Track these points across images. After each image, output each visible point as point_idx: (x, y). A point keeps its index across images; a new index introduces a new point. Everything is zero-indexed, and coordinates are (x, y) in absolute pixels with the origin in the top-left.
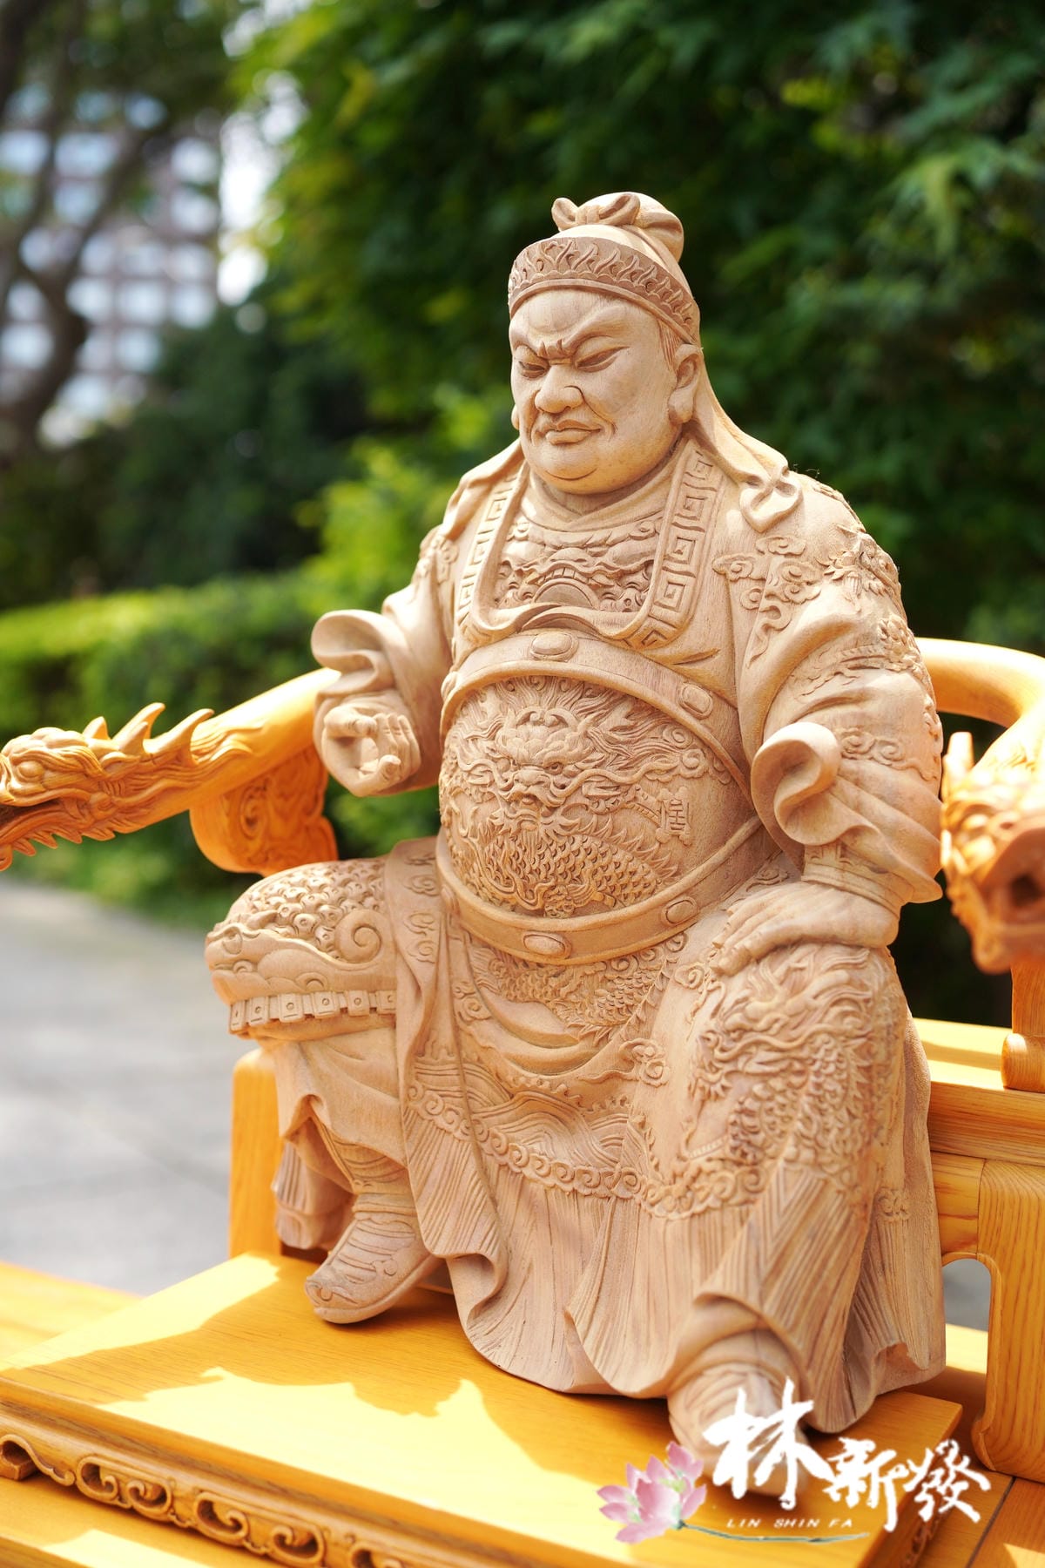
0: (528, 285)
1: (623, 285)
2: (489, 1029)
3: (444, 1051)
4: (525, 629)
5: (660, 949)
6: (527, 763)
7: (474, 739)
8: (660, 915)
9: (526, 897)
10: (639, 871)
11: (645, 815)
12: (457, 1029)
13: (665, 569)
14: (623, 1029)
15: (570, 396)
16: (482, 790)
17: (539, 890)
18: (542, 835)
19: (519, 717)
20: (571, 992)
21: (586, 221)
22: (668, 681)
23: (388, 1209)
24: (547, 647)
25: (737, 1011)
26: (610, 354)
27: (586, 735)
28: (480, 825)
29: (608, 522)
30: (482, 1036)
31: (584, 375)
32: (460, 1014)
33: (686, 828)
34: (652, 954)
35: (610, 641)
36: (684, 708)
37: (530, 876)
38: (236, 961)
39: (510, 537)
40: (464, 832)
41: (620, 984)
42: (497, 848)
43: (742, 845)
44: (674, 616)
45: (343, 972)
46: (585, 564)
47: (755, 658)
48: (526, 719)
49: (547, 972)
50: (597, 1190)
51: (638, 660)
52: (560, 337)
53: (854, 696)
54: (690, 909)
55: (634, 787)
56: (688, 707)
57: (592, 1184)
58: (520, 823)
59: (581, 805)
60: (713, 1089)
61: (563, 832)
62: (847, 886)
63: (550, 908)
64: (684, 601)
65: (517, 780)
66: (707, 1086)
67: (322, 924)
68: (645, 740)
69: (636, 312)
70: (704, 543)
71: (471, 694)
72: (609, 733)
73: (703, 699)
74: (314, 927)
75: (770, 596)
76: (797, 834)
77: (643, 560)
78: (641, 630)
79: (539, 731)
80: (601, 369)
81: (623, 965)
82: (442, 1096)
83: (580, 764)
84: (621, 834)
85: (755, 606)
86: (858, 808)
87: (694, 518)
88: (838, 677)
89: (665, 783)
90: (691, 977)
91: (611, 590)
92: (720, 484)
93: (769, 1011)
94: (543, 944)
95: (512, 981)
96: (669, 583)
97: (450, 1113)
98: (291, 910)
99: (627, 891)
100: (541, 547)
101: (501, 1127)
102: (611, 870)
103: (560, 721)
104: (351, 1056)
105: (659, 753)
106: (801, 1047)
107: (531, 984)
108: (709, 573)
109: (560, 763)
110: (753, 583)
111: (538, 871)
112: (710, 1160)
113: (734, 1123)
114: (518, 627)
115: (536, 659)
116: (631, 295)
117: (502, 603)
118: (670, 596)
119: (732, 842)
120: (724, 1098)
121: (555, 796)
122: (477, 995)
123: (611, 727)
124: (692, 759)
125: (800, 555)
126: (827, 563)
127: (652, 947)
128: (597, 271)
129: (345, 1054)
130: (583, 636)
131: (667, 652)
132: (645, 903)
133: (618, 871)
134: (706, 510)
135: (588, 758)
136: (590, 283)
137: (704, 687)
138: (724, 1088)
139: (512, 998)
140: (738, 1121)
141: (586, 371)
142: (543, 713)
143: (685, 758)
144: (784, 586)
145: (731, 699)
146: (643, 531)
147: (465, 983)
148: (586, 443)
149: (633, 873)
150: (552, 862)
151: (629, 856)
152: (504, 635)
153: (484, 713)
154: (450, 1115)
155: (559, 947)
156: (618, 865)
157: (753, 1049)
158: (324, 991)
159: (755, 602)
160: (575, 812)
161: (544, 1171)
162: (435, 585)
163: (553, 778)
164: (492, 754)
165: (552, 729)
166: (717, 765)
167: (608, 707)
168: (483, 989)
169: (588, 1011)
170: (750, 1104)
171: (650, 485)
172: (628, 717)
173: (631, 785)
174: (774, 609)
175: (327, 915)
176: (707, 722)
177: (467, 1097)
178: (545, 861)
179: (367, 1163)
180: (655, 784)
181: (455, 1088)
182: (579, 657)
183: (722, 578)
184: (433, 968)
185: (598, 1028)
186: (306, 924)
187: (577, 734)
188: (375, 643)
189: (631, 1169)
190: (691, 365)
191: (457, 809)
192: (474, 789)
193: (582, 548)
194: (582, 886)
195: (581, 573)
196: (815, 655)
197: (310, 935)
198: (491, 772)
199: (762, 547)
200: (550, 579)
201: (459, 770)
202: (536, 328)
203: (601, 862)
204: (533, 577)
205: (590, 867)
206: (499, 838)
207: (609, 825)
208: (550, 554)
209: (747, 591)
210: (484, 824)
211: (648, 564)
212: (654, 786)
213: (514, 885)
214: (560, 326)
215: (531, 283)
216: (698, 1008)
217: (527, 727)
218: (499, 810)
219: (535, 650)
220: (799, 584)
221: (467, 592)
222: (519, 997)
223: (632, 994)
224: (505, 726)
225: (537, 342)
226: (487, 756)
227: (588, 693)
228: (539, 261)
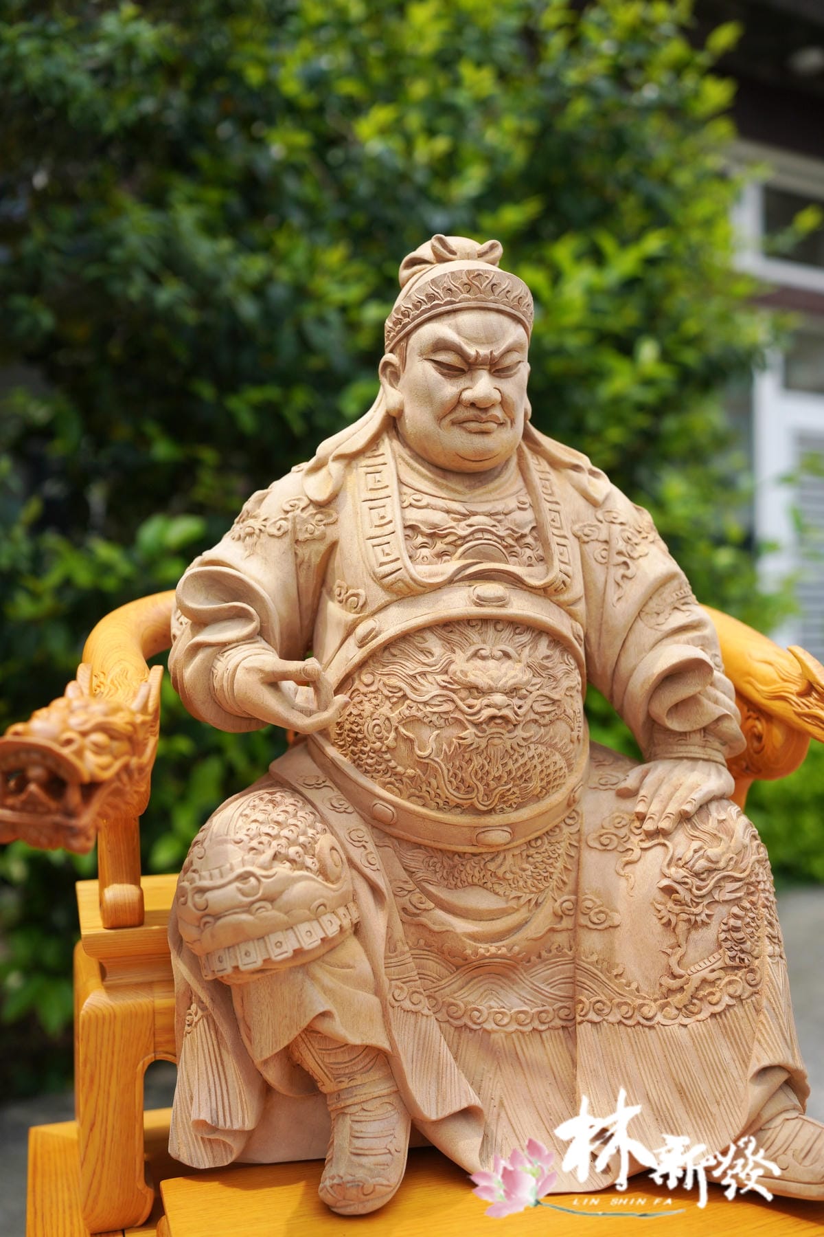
2: (439, 916)
4: (457, 581)
5: (562, 825)
6: (491, 691)
7: (423, 674)
8: (569, 798)
9: (483, 800)
11: (567, 723)
14: (550, 893)
15: (497, 395)
16: (445, 716)
17: (496, 794)
18: (509, 748)
19: (469, 653)
20: (506, 871)
22: (567, 619)
23: (376, 1095)
24: (492, 596)
25: (699, 858)
26: (516, 366)
27: (527, 664)
28: (445, 746)
30: (435, 924)
31: (501, 380)
32: (404, 909)
33: (582, 730)
34: (557, 830)
35: (532, 589)
36: (576, 639)
37: (492, 782)
38: (253, 903)
39: (406, 505)
40: (422, 754)
41: (539, 858)
42: (463, 763)
44: (568, 569)
45: (333, 893)
46: (497, 529)
47: (619, 599)
50: (553, 1024)
51: (552, 603)
52: (491, 348)
53: (695, 624)
55: (562, 702)
57: (548, 1020)
58: (488, 741)
59: (534, 720)
60: (698, 918)
61: (524, 744)
62: (711, 758)
63: (501, 806)
65: (488, 706)
66: (693, 918)
67: (305, 853)
68: (559, 665)
70: (563, 514)
72: (540, 661)
74: (304, 857)
75: (620, 553)
76: (674, 725)
77: (531, 526)
78: (555, 583)
80: (510, 376)
81: (539, 842)
82: (403, 983)
83: (529, 688)
84: (557, 740)
85: (607, 561)
86: (716, 702)
88: (676, 611)
89: (573, 697)
90: (608, 841)
91: (515, 549)
93: (724, 853)
94: (496, 837)
96: (558, 544)
97: (416, 996)
98: (284, 845)
99: (555, 784)
101: (456, 995)
102: (552, 769)
103: (507, 655)
104: (343, 967)
106: (749, 875)
107: (470, 872)
108: (571, 536)
109: (516, 688)
110: (600, 544)
111: (500, 777)
112: (713, 971)
113: (726, 940)
114: (454, 580)
115: (481, 606)
118: (560, 554)
120: (707, 924)
121: (518, 715)
122: (418, 890)
123: (542, 657)
125: (626, 524)
127: (557, 825)
129: (339, 967)
131: (566, 597)
132: (564, 790)
134: (555, 488)
135: (533, 682)
138: (707, 915)
139: (453, 887)
140: (729, 937)
141: (499, 377)
144: (626, 546)
146: (524, 503)
147: (406, 882)
148: (497, 433)
149: (560, 769)
150: (513, 768)
151: (560, 756)
152: (437, 587)
154: (416, 997)
157: (723, 884)
159: (606, 558)
160: (530, 726)
161: (506, 1020)
163: (514, 702)
167: (533, 641)
168: (424, 884)
170: (732, 922)
172: (548, 648)
174: (625, 563)
175: (308, 846)
178: (508, 769)
179: (351, 1061)
183: (578, 539)
184: (381, 874)
186: (299, 856)
187: (521, 665)
189: (598, 998)
191: (411, 735)
193: (487, 516)
194: (531, 785)
196: (658, 596)
197: (302, 865)
198: (453, 701)
199: (601, 518)
200: (471, 541)
201: (408, 702)
202: (466, 338)
203: (546, 763)
204: (451, 539)
205: (539, 768)
206: (466, 755)
207: (551, 733)
208: (459, 520)
209: (599, 550)
210: (449, 746)
211: (533, 528)
212: (569, 699)
213: (476, 790)
214: (490, 340)
215: (457, 300)
216: (628, 863)
217: (479, 663)
218: (468, 731)
219: (479, 597)
220: (632, 545)
221: (383, 551)
222: (459, 884)
223: (552, 864)
224: (457, 661)
225: (471, 351)
226: (444, 688)
227: (517, 631)
228: (466, 284)
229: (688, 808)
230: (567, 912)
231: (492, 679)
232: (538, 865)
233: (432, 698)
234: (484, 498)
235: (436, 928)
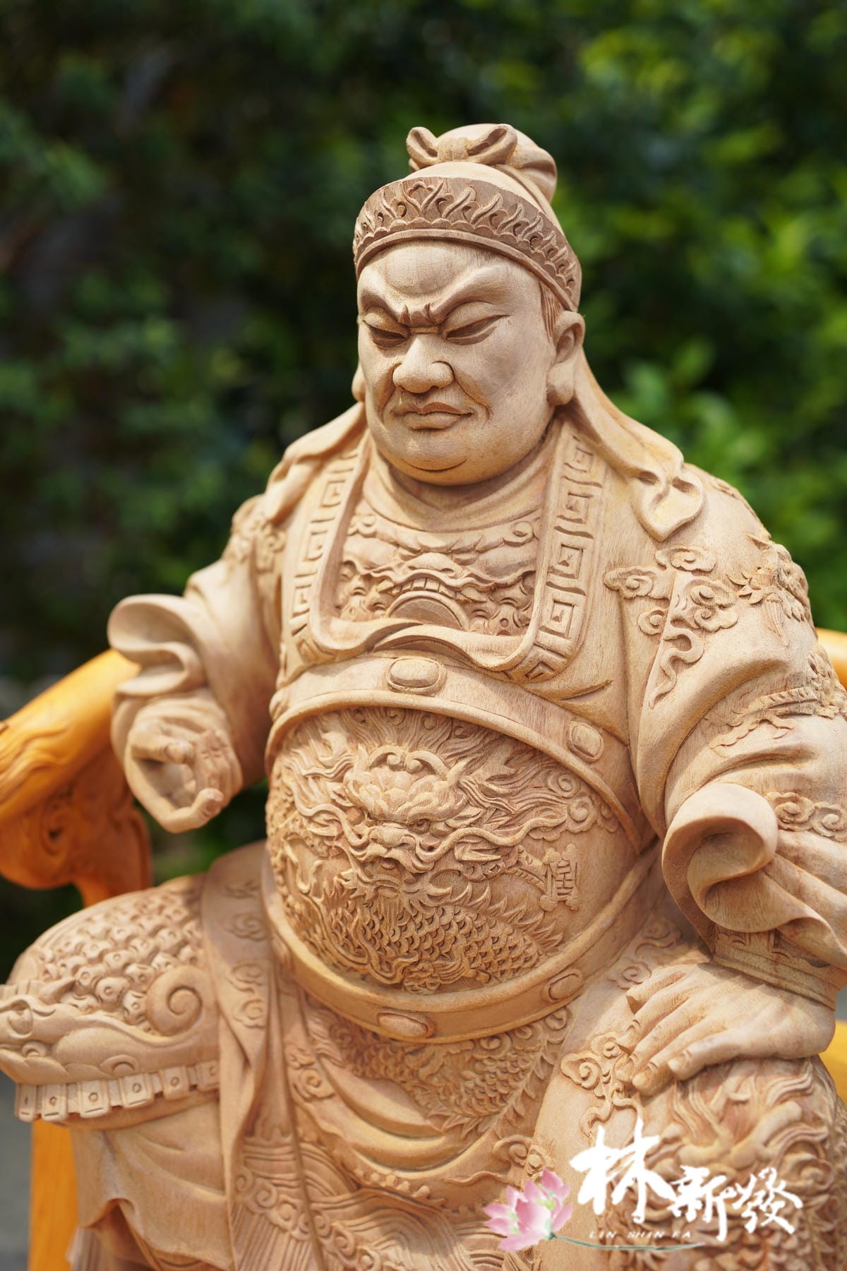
0: (383, 234)
1: (504, 239)
2: (334, 1108)
3: (277, 1131)
4: (378, 650)
5: (539, 1026)
6: (387, 818)
7: (316, 777)
8: (541, 991)
9: (382, 969)
10: (520, 945)
11: (529, 881)
12: (291, 1103)
13: (549, 584)
14: (495, 1124)
15: (439, 373)
16: (328, 843)
17: (398, 966)
18: (406, 905)
19: (375, 756)
20: (432, 1075)
21: (451, 156)
22: (555, 720)
24: (409, 678)
25: (667, 1155)
26: (487, 324)
27: (458, 785)
28: (325, 884)
29: (476, 522)
30: (324, 1118)
31: (454, 347)
32: (295, 1087)
33: (574, 892)
34: (529, 1032)
35: (485, 672)
36: (573, 752)
37: (388, 948)
38: (24, 1041)
39: (351, 531)
40: (304, 887)
41: (491, 1067)
42: (347, 913)
43: (630, 900)
44: (562, 643)
45: (157, 1050)
46: (452, 574)
47: (661, 696)
48: (382, 761)
49: (403, 1049)
51: (520, 696)
52: (428, 300)
53: (789, 753)
54: (575, 982)
55: (516, 848)
56: (577, 750)
58: (377, 889)
59: (453, 871)
62: (783, 983)
63: (410, 984)
64: (575, 626)
65: (375, 840)
67: (130, 988)
68: (528, 791)
69: (519, 275)
70: (593, 553)
71: (311, 722)
72: (486, 784)
73: (591, 737)
74: (121, 995)
75: (678, 621)
76: (718, 915)
77: (520, 572)
78: (526, 662)
79: (401, 777)
80: (476, 341)
81: (495, 1044)
82: (275, 1185)
83: (451, 822)
84: (501, 904)
85: (656, 631)
87: (579, 521)
88: (765, 726)
89: (551, 843)
90: (584, 1073)
91: (483, 606)
92: (605, 478)
94: (402, 1026)
95: (359, 1054)
96: (555, 602)
97: (286, 1206)
98: (92, 975)
99: (504, 967)
100: (393, 548)
102: (487, 946)
103: (426, 767)
105: (543, 806)
107: (382, 1061)
108: (598, 589)
109: (427, 820)
110: (653, 603)
111: (398, 944)
114: (370, 647)
115: (395, 690)
116: (514, 252)
117: (345, 612)
118: (557, 619)
119: (619, 898)
121: (421, 861)
122: (316, 1066)
123: (487, 776)
124: (583, 811)
125: (710, 572)
126: (742, 582)
127: (529, 1025)
128: (475, 221)
129: (162, 1144)
130: (452, 664)
131: (554, 686)
132: (526, 979)
133: (496, 947)
134: (593, 512)
135: (462, 814)
136: (465, 236)
137: (594, 724)
139: (359, 1074)
141: (457, 343)
142: (403, 757)
143: (573, 809)
144: (694, 610)
145: (622, 735)
146: (520, 535)
147: (302, 1050)
148: (455, 430)
149: (513, 948)
150: (417, 935)
151: (508, 929)
152: (351, 656)
153: (326, 745)
154: (286, 1208)
155: (422, 1031)
156: (495, 940)
158: (133, 1074)
159: (655, 626)
160: (445, 878)
162: (255, 572)
163: (419, 839)
164: (340, 801)
165: (414, 777)
166: (605, 812)
167: (483, 749)
168: (324, 1060)
169: (453, 1098)
171: (523, 477)
172: (507, 763)
173: (514, 846)
174: (683, 638)
175: (138, 979)
176: (597, 766)
177: (304, 1182)
178: (408, 935)
180: (540, 844)
181: (291, 1176)
182: (448, 691)
183: (615, 594)
184: (262, 1034)
185: (467, 1120)
186: (111, 993)
187: (445, 784)
188: (185, 635)
190: (571, 336)
191: (294, 858)
192: (317, 841)
193: (446, 554)
194: (453, 963)
195: (447, 587)
196: (733, 696)
197: (116, 1005)
198: (339, 822)
199: (663, 560)
200: (409, 590)
201: (296, 812)
202: (396, 288)
203: (476, 937)
204: (386, 585)
205: (462, 942)
206: (349, 902)
207: (486, 894)
208: (406, 558)
209: (647, 613)
210: (331, 883)
211: (526, 575)
212: (539, 846)
213: (367, 956)
214: (427, 287)
215: (388, 230)
216: (597, 1119)
217: (384, 772)
218: (350, 871)
219: (392, 678)
220: (711, 608)
221: (302, 595)
222: (368, 1073)
223: (507, 1081)
224: (355, 766)
225: (399, 305)
226: (334, 802)
227: (458, 732)
228: (400, 204)
229: (674, 1065)
230: (517, 1160)
231: (388, 800)
232: (487, 1076)
233: (319, 813)
234: (455, 525)
235: (325, 1125)
